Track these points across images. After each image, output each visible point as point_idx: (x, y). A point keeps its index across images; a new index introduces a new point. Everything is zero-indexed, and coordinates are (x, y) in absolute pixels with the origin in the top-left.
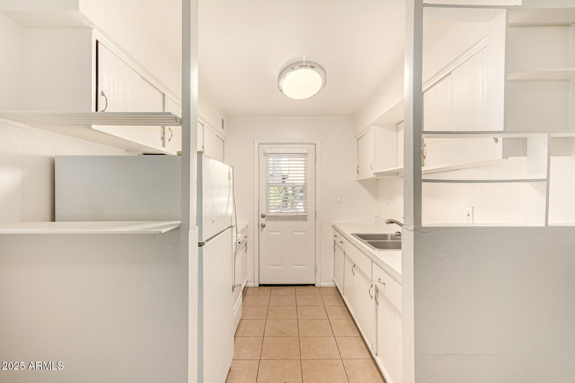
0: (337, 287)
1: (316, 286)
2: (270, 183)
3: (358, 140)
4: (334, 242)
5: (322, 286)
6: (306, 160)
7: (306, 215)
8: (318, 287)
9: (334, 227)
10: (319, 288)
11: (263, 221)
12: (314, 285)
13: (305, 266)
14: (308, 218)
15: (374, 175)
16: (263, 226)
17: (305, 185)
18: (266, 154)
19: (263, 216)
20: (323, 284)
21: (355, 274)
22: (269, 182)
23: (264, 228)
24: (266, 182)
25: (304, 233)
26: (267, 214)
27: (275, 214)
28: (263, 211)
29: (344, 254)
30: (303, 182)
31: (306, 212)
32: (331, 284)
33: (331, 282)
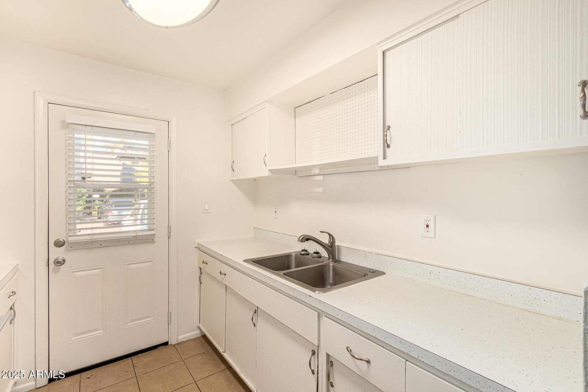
0: (204, 337)
1: (169, 344)
2: (76, 179)
3: (232, 125)
4: (199, 270)
5: (179, 341)
6: (153, 144)
7: (154, 234)
8: (174, 345)
9: (199, 248)
10: (176, 346)
11: (57, 253)
12: (166, 344)
13: (150, 317)
14: (156, 239)
15: (268, 173)
16: (59, 263)
17: (151, 185)
18: (66, 125)
19: (59, 244)
20: (183, 337)
21: (256, 325)
22: (74, 178)
23: (62, 266)
24: (66, 178)
25: (148, 264)
26: (70, 239)
27: (90, 237)
28: (57, 234)
29: (225, 290)
30: (147, 180)
31: (153, 230)
32: (195, 334)
33: (194, 331)
